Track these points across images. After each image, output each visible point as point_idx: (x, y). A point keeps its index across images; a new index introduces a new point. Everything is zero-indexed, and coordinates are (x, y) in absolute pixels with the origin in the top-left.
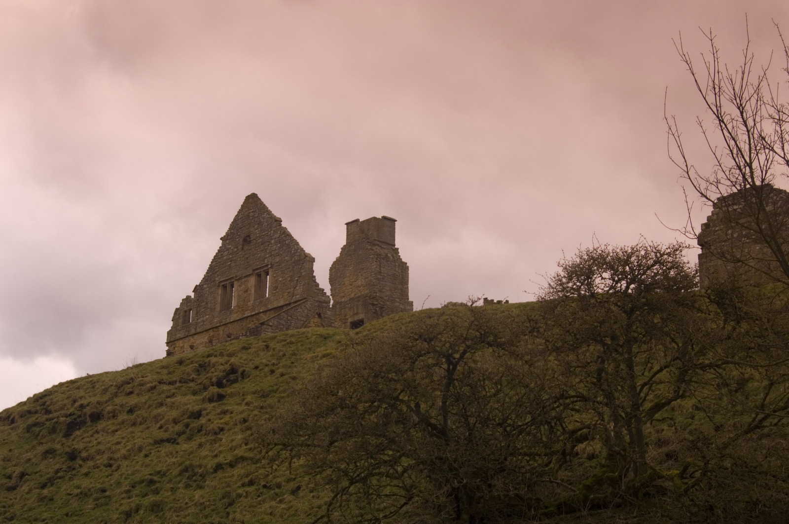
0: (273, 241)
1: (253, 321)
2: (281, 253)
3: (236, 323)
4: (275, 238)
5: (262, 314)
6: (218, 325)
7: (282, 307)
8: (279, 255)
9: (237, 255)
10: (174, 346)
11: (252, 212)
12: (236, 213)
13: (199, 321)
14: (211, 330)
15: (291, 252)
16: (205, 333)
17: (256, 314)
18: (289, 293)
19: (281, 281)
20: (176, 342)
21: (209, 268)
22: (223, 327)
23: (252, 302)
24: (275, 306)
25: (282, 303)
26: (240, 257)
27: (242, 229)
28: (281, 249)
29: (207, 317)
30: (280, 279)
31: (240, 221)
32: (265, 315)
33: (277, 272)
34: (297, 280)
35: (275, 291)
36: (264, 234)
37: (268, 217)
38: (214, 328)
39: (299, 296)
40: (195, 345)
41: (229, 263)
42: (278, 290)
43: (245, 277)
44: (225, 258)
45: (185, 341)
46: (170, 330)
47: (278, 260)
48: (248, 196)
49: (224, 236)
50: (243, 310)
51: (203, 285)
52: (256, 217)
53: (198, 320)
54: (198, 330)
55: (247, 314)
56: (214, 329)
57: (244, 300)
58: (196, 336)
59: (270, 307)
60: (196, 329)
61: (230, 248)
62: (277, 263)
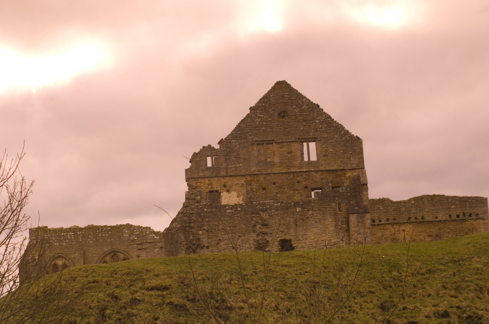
0: (317, 121)
1: (302, 176)
2: (329, 131)
3: (280, 175)
4: (320, 120)
5: (312, 173)
6: (256, 173)
7: (336, 170)
8: (326, 132)
9: (273, 124)
10: (197, 181)
11: (288, 95)
12: (266, 92)
13: (230, 166)
14: (249, 176)
15: (340, 132)
16: (239, 177)
17: (306, 172)
18: (342, 161)
19: (331, 152)
20: (199, 179)
21: (236, 128)
22: (264, 176)
23: (298, 162)
24: (328, 168)
25: (335, 167)
26: (277, 126)
27: (276, 105)
28: (329, 129)
29: (241, 165)
30: (331, 150)
31: (272, 98)
32: (317, 173)
33: (326, 144)
34: (351, 154)
35: (325, 158)
36: (304, 114)
37: (308, 103)
38: (253, 174)
39: (355, 165)
40: (227, 184)
41: (264, 128)
42: (328, 157)
43: (287, 142)
44: (257, 123)
45: (212, 179)
46: (189, 169)
47: (326, 136)
48: (280, 82)
49: (253, 107)
50: (287, 166)
51: (230, 140)
52: (293, 100)
53: (228, 166)
54: (230, 174)
55: (293, 170)
56: (252, 176)
57: (288, 159)
58: (228, 178)
59: (321, 168)
60: (227, 172)
61: (263, 117)
62: (325, 138)
